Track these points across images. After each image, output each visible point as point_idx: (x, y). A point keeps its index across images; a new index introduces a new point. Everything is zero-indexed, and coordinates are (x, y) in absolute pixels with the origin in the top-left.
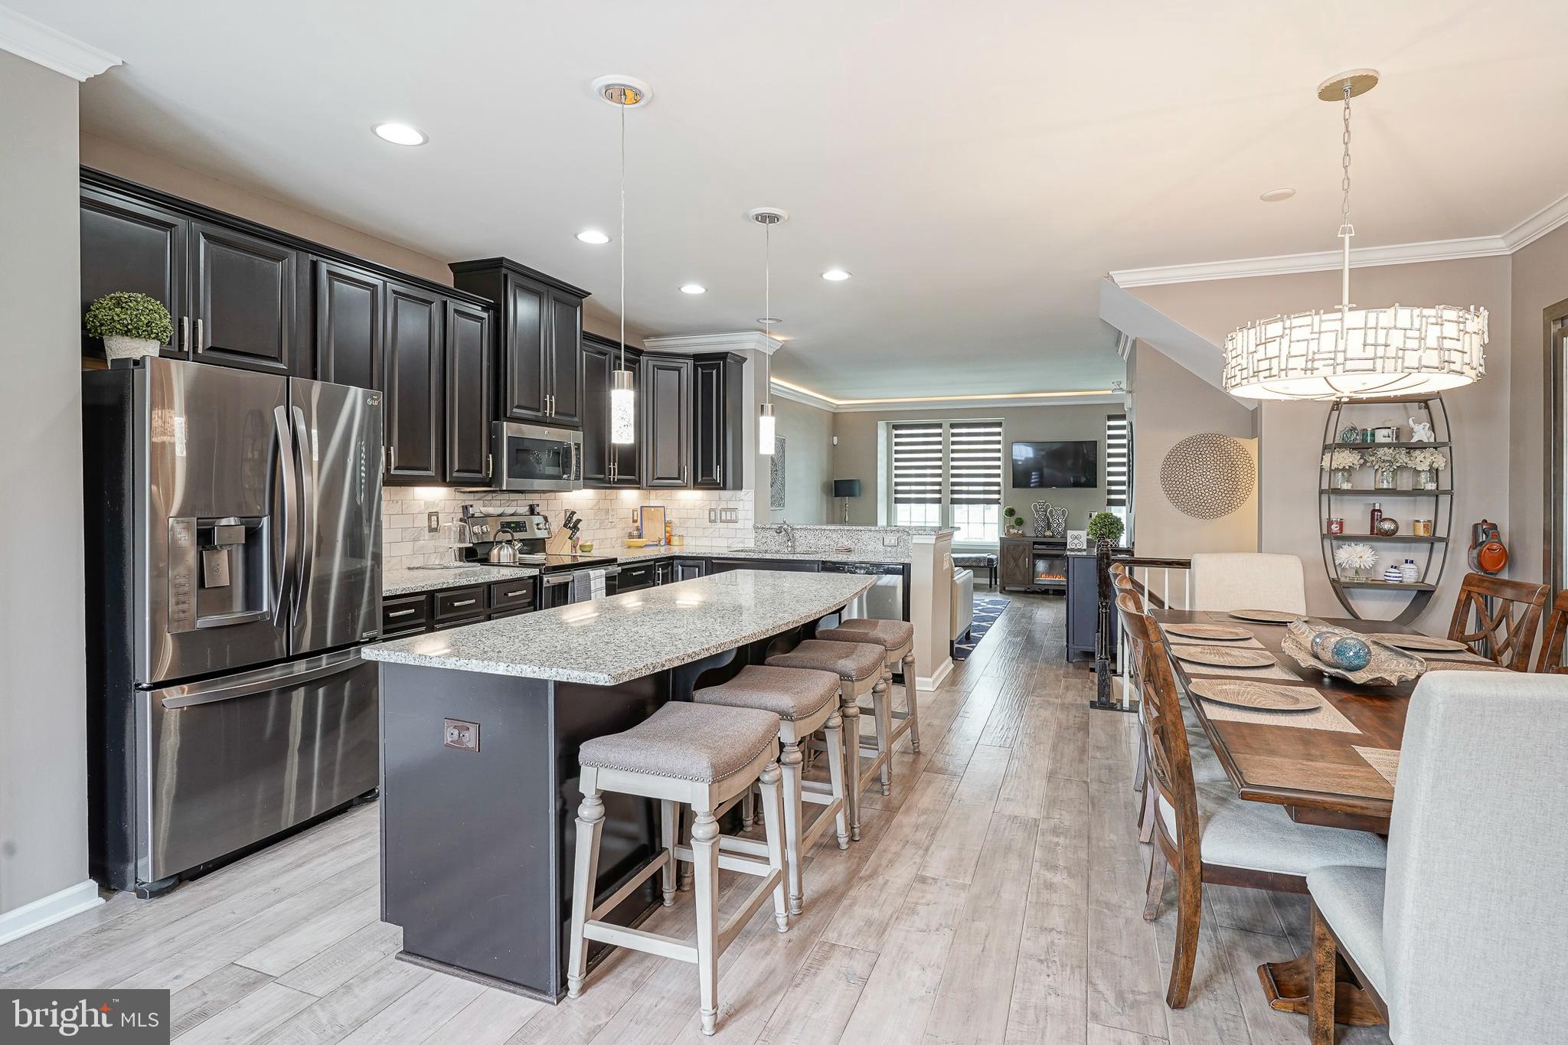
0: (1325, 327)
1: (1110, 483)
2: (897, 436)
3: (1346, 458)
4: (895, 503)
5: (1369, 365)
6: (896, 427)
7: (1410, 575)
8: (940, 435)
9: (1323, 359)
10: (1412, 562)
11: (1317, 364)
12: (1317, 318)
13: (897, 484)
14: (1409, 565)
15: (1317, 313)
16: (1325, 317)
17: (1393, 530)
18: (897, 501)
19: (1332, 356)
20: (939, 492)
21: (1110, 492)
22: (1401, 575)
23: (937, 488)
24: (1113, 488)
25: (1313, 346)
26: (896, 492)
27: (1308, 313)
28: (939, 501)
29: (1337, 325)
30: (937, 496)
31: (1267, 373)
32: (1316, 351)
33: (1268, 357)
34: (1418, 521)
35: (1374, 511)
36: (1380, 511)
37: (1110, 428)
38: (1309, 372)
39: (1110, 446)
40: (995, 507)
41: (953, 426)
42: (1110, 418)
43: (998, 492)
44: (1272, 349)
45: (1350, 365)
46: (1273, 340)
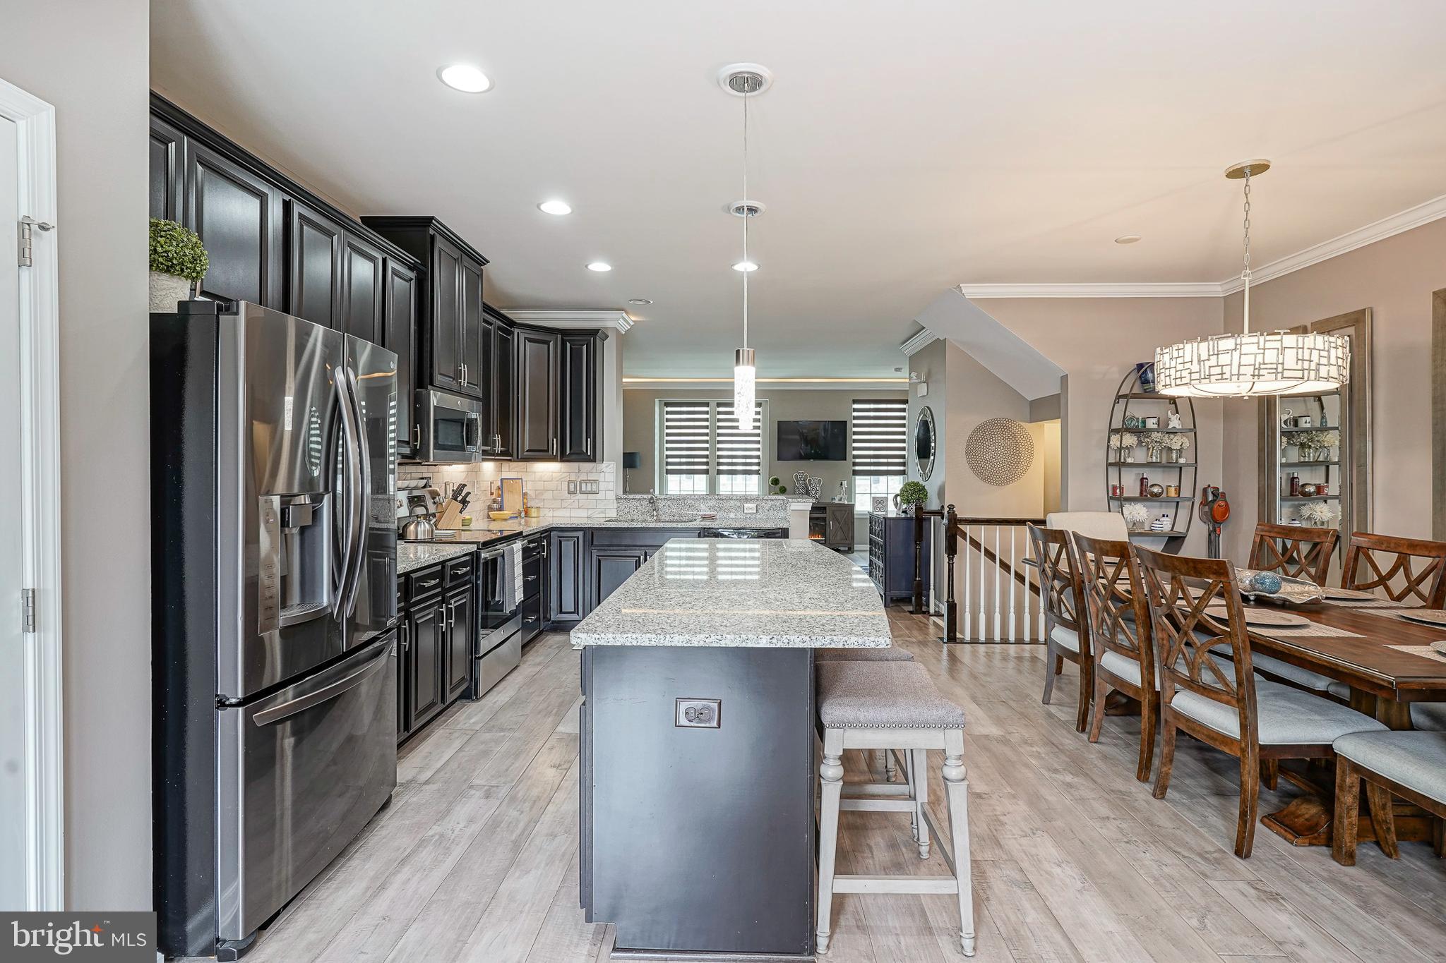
0: (1268, 345)
1: (855, 457)
2: (668, 413)
3: (1129, 440)
4: (667, 473)
5: (1299, 374)
6: (667, 404)
7: (1165, 525)
8: (707, 413)
9: (1266, 369)
10: (1167, 516)
11: (1262, 372)
12: (1262, 339)
13: (668, 457)
14: (1165, 518)
15: (1262, 335)
16: (1268, 338)
17: (1160, 493)
18: (668, 472)
19: (1274, 366)
20: (707, 464)
21: (855, 464)
22: (1161, 526)
23: (705, 460)
24: (857, 460)
25: (1259, 359)
26: (668, 464)
27: (1255, 334)
28: (706, 472)
29: (1278, 345)
30: (704, 467)
31: (1220, 377)
32: (1262, 362)
33: (1219, 364)
34: (1170, 486)
35: (1143, 479)
36: (1146, 479)
37: (855, 410)
38: (1256, 377)
39: (855, 426)
40: (755, 477)
41: (719, 405)
42: (855, 402)
43: (758, 464)
44: (1224, 359)
45: (1286, 374)
46: (1226, 352)
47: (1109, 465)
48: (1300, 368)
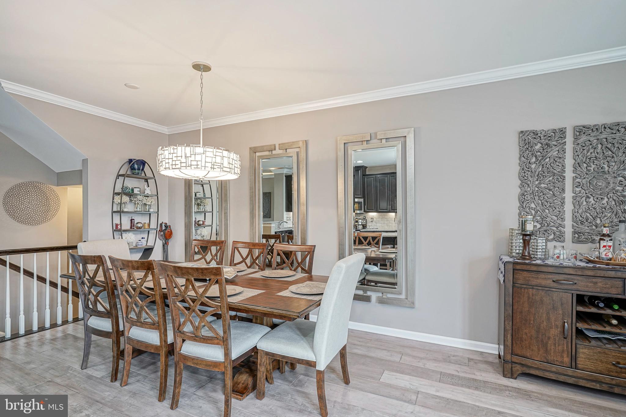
0: (217, 154)
3: (126, 199)
5: (228, 170)
9: (217, 165)
10: (144, 238)
11: (215, 167)
12: (215, 150)
14: (143, 239)
15: (215, 148)
16: (217, 150)
17: (142, 227)
19: (220, 165)
22: (142, 243)
25: (214, 160)
27: (212, 147)
29: (221, 154)
31: (196, 166)
32: (215, 162)
33: (196, 160)
34: (145, 223)
35: (131, 220)
36: (134, 219)
38: (212, 169)
44: (198, 158)
45: (224, 169)
46: (199, 154)
47: (113, 212)
48: (229, 167)
